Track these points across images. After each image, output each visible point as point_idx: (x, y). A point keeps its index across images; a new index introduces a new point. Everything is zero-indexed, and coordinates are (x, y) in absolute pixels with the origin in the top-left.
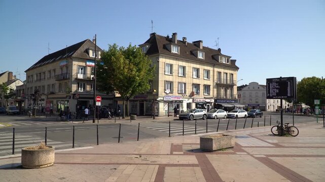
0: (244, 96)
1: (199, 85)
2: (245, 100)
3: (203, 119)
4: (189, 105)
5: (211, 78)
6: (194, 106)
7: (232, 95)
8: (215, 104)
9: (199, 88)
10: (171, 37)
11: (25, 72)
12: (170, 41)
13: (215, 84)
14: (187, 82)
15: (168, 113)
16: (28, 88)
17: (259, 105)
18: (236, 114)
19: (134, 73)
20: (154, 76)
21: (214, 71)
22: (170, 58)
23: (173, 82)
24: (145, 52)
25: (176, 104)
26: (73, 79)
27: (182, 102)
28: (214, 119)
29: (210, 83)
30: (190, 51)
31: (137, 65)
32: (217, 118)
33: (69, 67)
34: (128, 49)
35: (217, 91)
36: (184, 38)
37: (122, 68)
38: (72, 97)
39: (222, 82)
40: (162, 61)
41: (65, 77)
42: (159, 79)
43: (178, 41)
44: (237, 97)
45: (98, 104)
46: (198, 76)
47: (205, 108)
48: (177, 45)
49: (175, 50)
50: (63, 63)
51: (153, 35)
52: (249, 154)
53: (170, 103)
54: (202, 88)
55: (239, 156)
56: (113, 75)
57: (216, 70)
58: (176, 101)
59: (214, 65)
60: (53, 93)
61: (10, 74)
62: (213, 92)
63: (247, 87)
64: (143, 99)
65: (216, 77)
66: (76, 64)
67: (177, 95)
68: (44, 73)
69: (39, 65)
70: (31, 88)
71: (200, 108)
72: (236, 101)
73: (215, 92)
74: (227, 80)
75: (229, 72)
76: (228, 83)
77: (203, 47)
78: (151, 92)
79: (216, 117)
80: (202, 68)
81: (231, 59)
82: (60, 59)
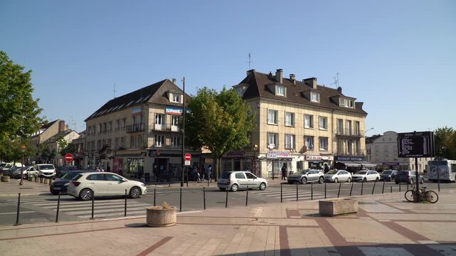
0: (377, 151)
1: (313, 137)
2: (378, 157)
3: (319, 182)
4: (299, 165)
5: (329, 128)
6: (306, 166)
7: (358, 150)
8: (334, 162)
9: (313, 142)
10: (274, 74)
11: (85, 121)
12: (274, 79)
13: (334, 136)
14: (297, 134)
15: (273, 174)
16: (89, 143)
17: (398, 164)
18: (363, 176)
19: (229, 123)
20: (254, 126)
21: (332, 118)
22: (274, 103)
23: (278, 134)
24: (241, 95)
25: (283, 162)
26: (149, 131)
27: (291, 160)
28: (334, 182)
29: (327, 134)
30: (300, 92)
31: (232, 113)
32: (338, 182)
33: (144, 116)
34: (222, 93)
35: (338, 145)
36: (292, 75)
37: (215, 118)
38: (148, 155)
39: (344, 134)
40: (264, 106)
41: (139, 129)
42: (261, 131)
43: (284, 79)
44: (365, 153)
45: (188, 163)
46: (311, 126)
47: (321, 168)
48: (283, 85)
49: (280, 92)
50: (137, 110)
51: (251, 73)
52: (373, 219)
53: (274, 161)
54: (316, 141)
55: (361, 220)
56: (203, 126)
57: (336, 116)
58: (282, 159)
59: (332, 111)
60: (122, 149)
61: (61, 123)
62: (332, 147)
63: (381, 138)
64: (239, 156)
65: (335, 127)
66: (153, 112)
67: (284, 150)
68: (111, 123)
69: (102, 113)
70: (93, 142)
71: (314, 168)
72: (364, 158)
73: (335, 147)
74: (350, 129)
75: (353, 119)
76: (353, 134)
77: (318, 86)
78: (250, 148)
79: (336, 180)
80: (316, 114)
81: (356, 101)
82: (132, 105)
